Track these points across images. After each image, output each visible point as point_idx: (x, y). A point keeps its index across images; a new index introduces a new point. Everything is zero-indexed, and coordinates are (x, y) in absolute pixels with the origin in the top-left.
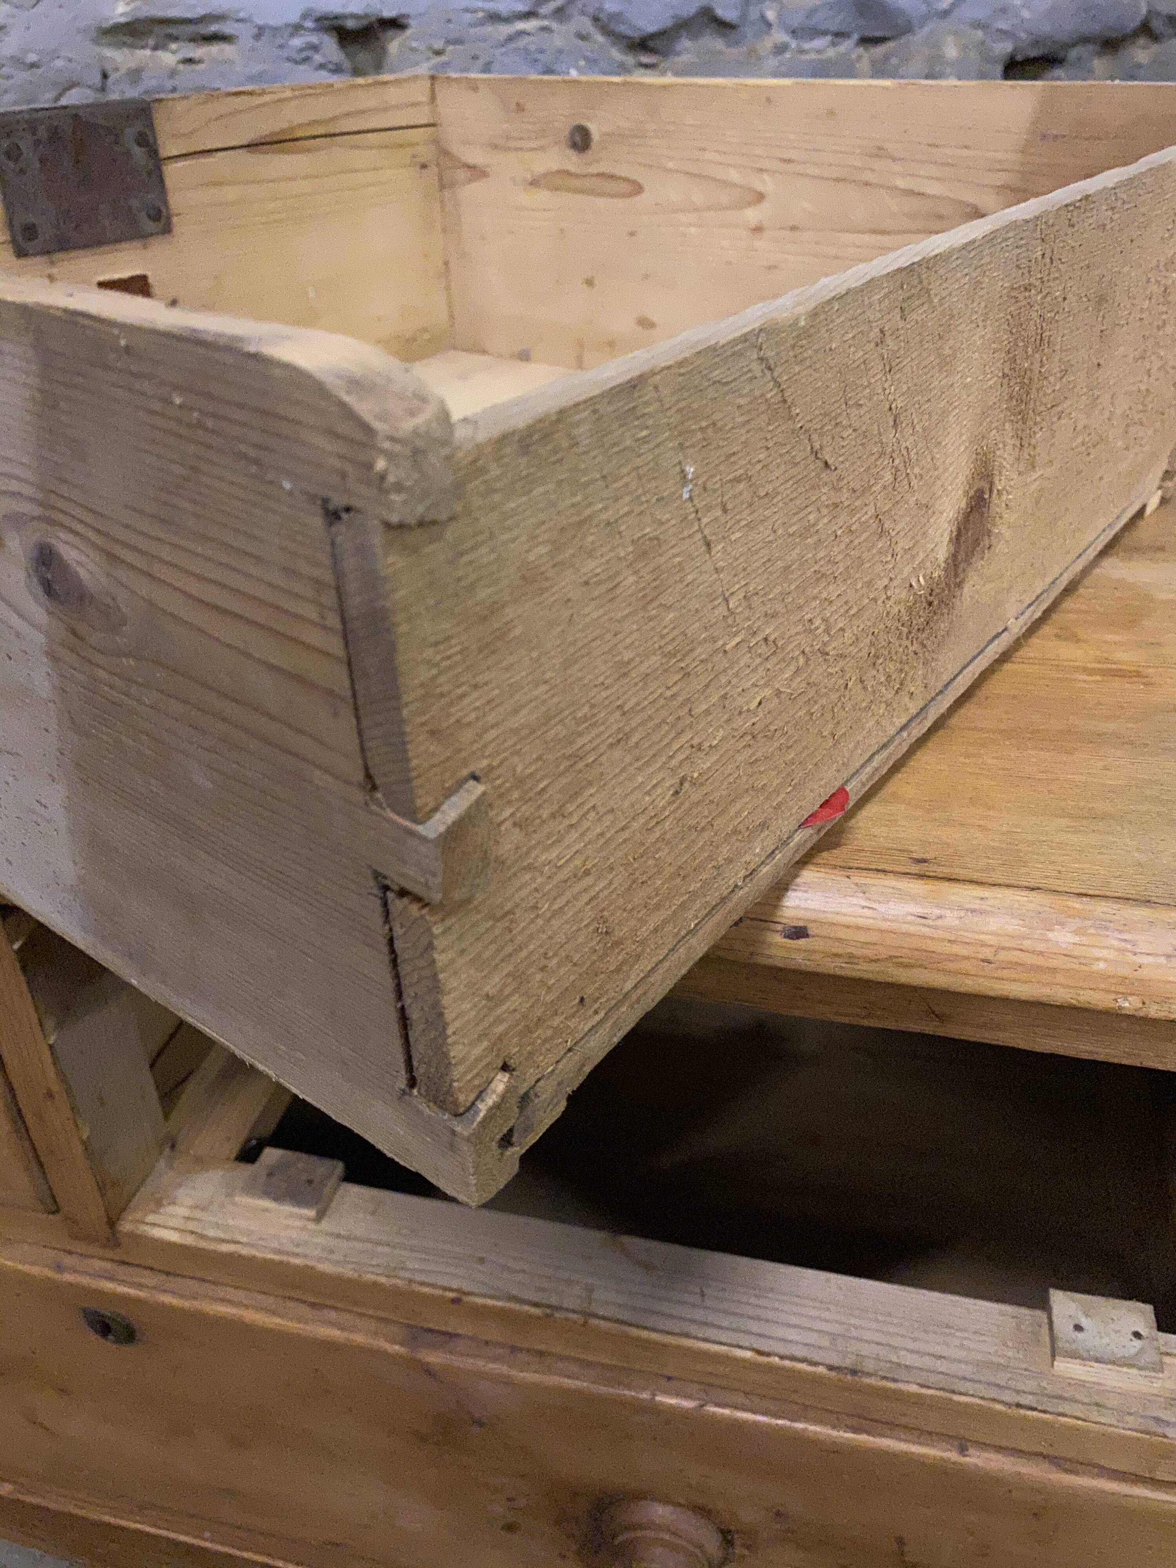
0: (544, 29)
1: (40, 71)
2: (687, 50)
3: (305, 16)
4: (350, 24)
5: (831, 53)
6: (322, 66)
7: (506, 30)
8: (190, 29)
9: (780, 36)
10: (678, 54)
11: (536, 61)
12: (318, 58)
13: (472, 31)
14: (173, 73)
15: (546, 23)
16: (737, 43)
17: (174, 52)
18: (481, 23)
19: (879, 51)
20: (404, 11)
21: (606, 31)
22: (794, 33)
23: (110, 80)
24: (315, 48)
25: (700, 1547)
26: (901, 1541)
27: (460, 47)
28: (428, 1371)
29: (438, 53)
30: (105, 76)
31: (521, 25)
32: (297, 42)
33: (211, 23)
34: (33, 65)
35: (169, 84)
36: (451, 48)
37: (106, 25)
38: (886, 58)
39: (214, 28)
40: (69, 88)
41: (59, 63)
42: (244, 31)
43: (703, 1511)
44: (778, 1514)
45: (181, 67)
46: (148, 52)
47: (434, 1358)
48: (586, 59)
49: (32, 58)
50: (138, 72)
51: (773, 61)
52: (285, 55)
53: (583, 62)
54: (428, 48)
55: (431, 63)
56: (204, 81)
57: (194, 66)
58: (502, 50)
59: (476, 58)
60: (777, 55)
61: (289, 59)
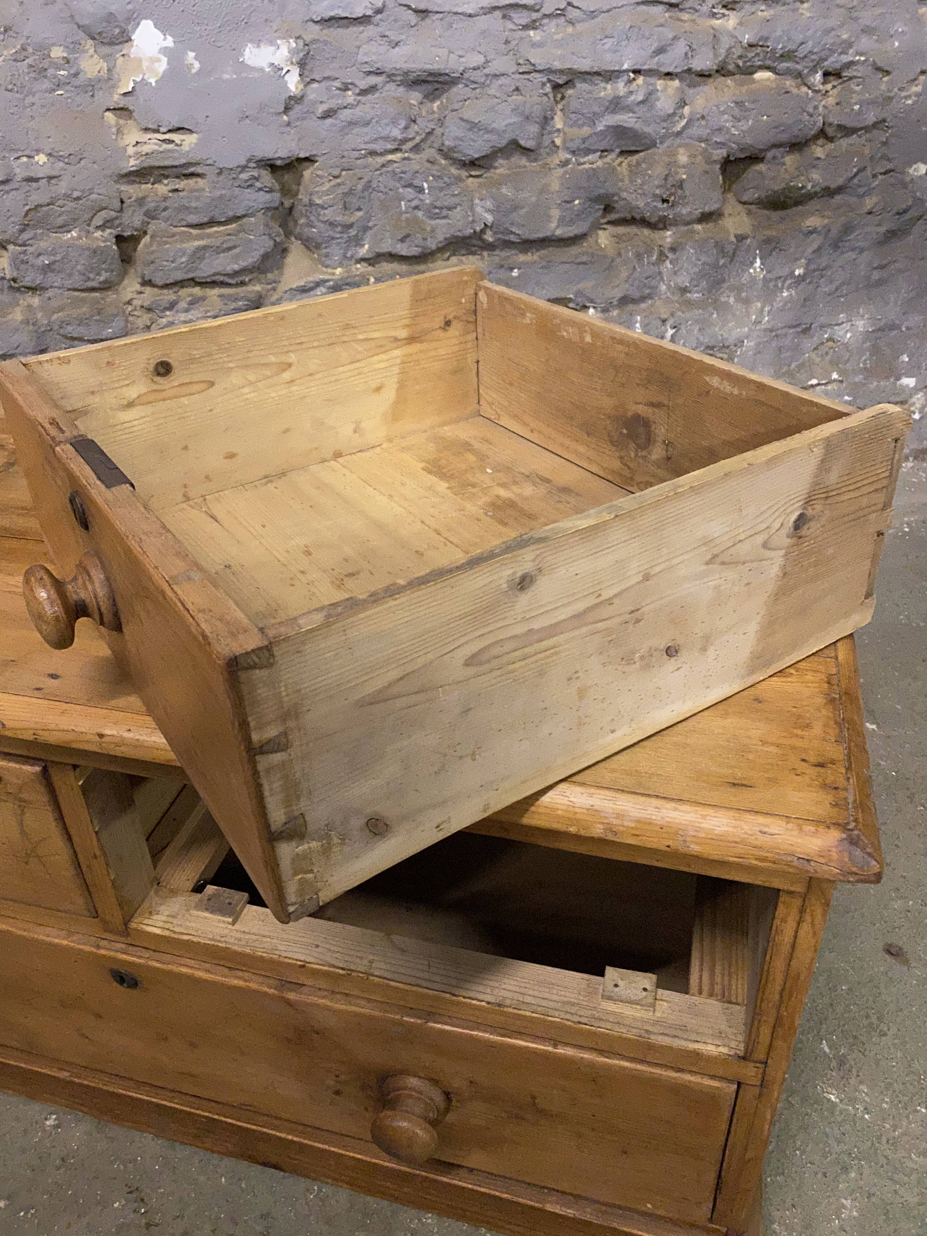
0: (405, 159)
1: (81, 202)
2: (503, 166)
3: (249, 160)
4: (279, 163)
5: (600, 163)
6: (260, 189)
7: (380, 160)
8: (175, 170)
9: (564, 155)
10: (496, 168)
11: (401, 178)
12: (258, 184)
13: (359, 162)
14: (165, 199)
15: (406, 155)
16: (536, 160)
17: (166, 185)
18: (365, 156)
19: (634, 159)
20: (314, 152)
21: (446, 157)
22: (573, 153)
23: (125, 205)
24: (257, 179)
25: (432, 1099)
26: (534, 1098)
27: (351, 172)
28: (289, 1003)
29: (335, 177)
30: (122, 202)
31: (390, 157)
32: (244, 176)
33: (188, 167)
34: (78, 199)
35: (162, 205)
36: (344, 173)
37: (124, 171)
38: (638, 164)
39: (192, 170)
40: (100, 211)
41: (94, 196)
42: (211, 172)
43: (435, 1082)
44: (471, 1082)
45: (170, 194)
46: (149, 186)
47: (292, 996)
48: (433, 176)
49: (76, 194)
50: (143, 198)
51: (561, 171)
52: (236, 184)
53: (431, 178)
54: (329, 174)
55: (332, 183)
56: (185, 202)
57: (181, 194)
58: (378, 172)
59: (360, 179)
60: (562, 167)
61: (239, 186)
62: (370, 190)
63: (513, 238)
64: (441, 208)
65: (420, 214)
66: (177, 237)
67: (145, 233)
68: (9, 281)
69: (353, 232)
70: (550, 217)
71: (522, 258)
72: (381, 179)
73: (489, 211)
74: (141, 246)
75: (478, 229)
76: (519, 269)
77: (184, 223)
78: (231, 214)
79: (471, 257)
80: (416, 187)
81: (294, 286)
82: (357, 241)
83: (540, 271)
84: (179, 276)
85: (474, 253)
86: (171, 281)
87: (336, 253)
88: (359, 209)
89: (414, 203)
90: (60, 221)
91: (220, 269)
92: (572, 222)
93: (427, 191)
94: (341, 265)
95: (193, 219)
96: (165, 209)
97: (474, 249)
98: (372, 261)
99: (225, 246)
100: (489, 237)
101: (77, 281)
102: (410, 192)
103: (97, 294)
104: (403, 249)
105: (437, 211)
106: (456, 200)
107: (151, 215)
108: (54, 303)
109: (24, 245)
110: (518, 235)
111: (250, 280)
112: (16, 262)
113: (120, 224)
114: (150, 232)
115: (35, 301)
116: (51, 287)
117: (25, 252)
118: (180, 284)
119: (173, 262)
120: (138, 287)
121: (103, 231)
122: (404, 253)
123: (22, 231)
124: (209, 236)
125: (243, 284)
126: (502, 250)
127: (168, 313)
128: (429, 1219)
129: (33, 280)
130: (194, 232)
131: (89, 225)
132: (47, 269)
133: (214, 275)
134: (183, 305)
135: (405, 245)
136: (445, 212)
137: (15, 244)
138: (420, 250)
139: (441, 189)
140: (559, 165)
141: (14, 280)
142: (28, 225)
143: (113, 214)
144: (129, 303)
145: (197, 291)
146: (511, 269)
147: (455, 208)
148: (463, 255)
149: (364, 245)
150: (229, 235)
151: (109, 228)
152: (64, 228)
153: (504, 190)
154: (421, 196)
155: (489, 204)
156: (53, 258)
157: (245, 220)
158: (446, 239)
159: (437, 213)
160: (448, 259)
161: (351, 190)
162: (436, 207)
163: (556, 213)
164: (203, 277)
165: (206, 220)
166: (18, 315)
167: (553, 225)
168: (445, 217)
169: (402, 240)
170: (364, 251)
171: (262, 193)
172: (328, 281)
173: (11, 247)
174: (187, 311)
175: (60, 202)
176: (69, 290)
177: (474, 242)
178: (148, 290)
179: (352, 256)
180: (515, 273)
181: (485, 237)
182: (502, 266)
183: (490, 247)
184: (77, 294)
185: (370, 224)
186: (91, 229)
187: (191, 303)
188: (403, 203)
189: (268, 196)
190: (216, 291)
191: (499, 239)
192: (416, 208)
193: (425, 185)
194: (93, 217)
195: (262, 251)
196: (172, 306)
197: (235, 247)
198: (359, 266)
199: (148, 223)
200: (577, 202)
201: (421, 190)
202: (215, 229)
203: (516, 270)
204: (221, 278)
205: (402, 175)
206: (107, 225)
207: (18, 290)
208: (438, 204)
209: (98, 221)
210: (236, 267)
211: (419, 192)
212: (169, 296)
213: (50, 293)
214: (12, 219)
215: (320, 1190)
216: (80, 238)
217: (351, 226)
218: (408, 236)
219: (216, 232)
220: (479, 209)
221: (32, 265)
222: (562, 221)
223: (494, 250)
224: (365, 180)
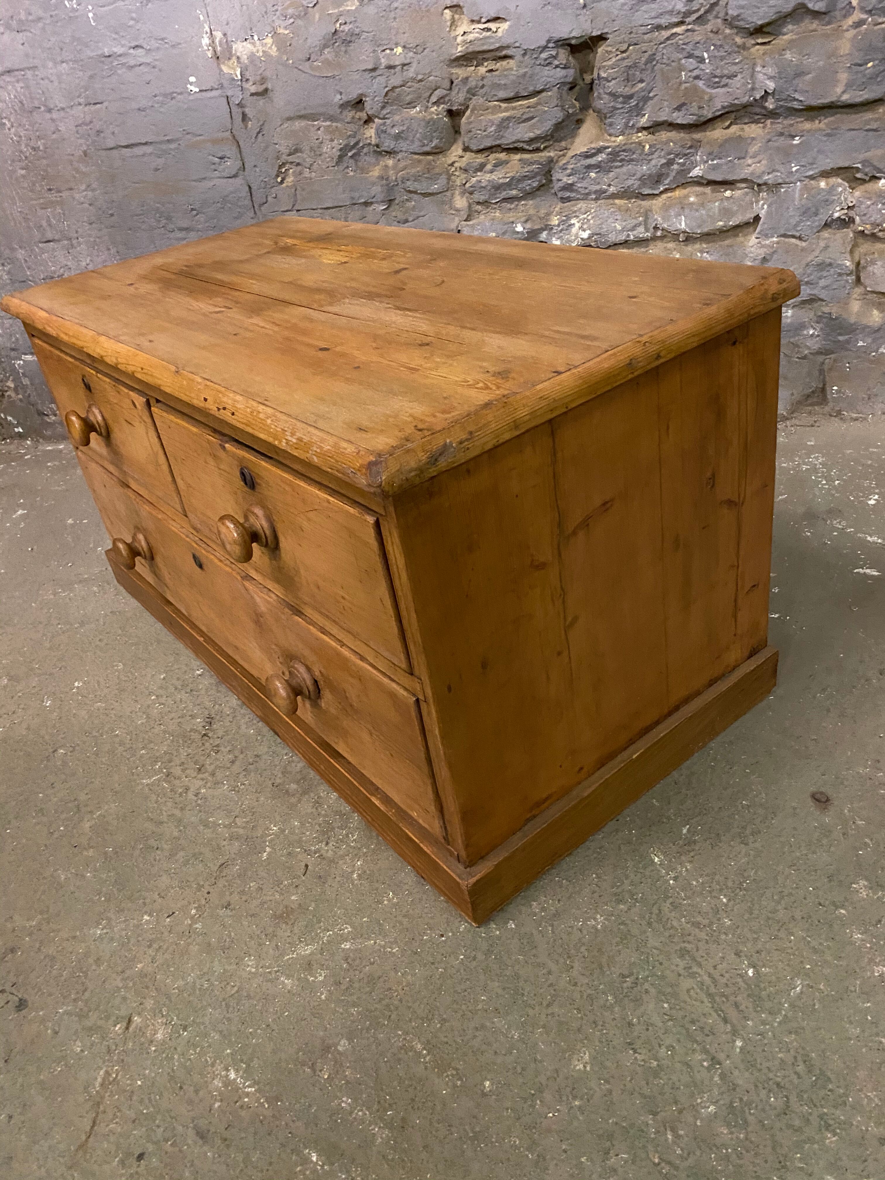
0: (688, 30)
1: (423, 83)
2: (791, 31)
3: (549, 41)
4: (573, 42)
6: (557, 67)
7: (665, 34)
8: (493, 54)
9: (857, 16)
10: (784, 35)
11: (684, 49)
12: (556, 62)
13: (646, 37)
14: (483, 78)
15: (690, 27)
16: (829, 23)
17: (485, 67)
18: (651, 31)
20: (605, 31)
21: (732, 27)
22: (870, 12)
23: (453, 85)
24: (555, 57)
27: (638, 46)
29: (622, 52)
30: (452, 82)
31: (675, 30)
32: (544, 55)
33: (502, 51)
34: (421, 81)
35: (480, 84)
36: (631, 47)
37: (454, 57)
39: (504, 53)
40: (436, 90)
41: (431, 78)
42: (517, 53)
44: (323, 674)
45: (487, 74)
46: (473, 68)
48: (715, 46)
49: (420, 77)
50: (467, 78)
51: (852, 32)
52: (538, 63)
53: (712, 48)
54: (617, 50)
55: (618, 58)
56: (496, 81)
57: (494, 73)
58: (662, 46)
59: (645, 52)
60: (856, 27)
61: (540, 65)
62: (654, 63)
63: (796, 105)
64: (721, 77)
65: (700, 83)
66: (490, 110)
67: (467, 107)
68: (374, 146)
69: (633, 102)
70: (838, 81)
71: (807, 125)
72: (665, 51)
73: (770, 78)
74: (464, 120)
75: (758, 97)
76: (802, 136)
77: (496, 98)
78: (531, 89)
79: (753, 126)
80: (697, 57)
81: (578, 152)
82: (638, 111)
83: (825, 139)
84: (488, 143)
85: (757, 122)
86: (482, 147)
87: (619, 122)
88: (642, 81)
89: (696, 73)
90: (408, 99)
91: (519, 137)
92: (863, 86)
93: (707, 61)
94: (622, 133)
95: (502, 94)
96: (483, 86)
97: (757, 117)
98: (651, 130)
99: (524, 117)
100: (770, 104)
101: (416, 147)
102: (692, 63)
103: (430, 158)
104: (680, 118)
105: (717, 80)
106: (735, 68)
107: (472, 93)
108: (402, 164)
109: (384, 118)
110: (801, 101)
111: (545, 148)
112: (380, 132)
113: (450, 100)
114: (471, 107)
115: (390, 162)
116: (401, 151)
117: (384, 124)
118: (490, 149)
119: (485, 131)
120: (460, 152)
121: (438, 106)
122: (679, 121)
123: (383, 108)
124: (514, 108)
125: (538, 150)
126: (786, 118)
127: (479, 174)
128: (334, 795)
129: (389, 146)
130: (504, 105)
131: (428, 102)
132: (398, 137)
133: (514, 142)
134: (489, 167)
135: (681, 114)
136: (725, 81)
137: (380, 118)
138: (695, 118)
139: (722, 58)
140: (851, 26)
141: (377, 146)
142: (387, 103)
143: (445, 92)
144: (452, 164)
145: (503, 156)
146: (793, 137)
147: (736, 76)
148: (746, 124)
149: (644, 115)
150: (528, 107)
151: (443, 103)
152: (411, 104)
153: (788, 55)
154: (702, 66)
155: (770, 71)
156: (401, 128)
157: (544, 94)
158: (723, 107)
159: (716, 82)
160: (728, 127)
161: (635, 63)
162: (716, 77)
163: (843, 77)
164: (507, 144)
165: (512, 95)
166: (376, 172)
167: (839, 90)
168: (726, 85)
169: (679, 108)
170: (644, 121)
171: (558, 69)
172: (608, 147)
173: (376, 120)
174: (491, 172)
175: (409, 84)
176: (412, 153)
177: (758, 110)
178: (468, 155)
179: (633, 125)
180: (797, 141)
181: (767, 104)
182: (781, 134)
183: (773, 115)
184: (416, 157)
185: (651, 95)
186: (430, 105)
187: (496, 166)
188: (683, 73)
189: (563, 72)
190: (518, 156)
191: (782, 106)
192: (697, 77)
193: (706, 55)
194: (431, 95)
195: (554, 121)
196: (481, 168)
197: (532, 118)
198: (640, 134)
199: (471, 99)
200: (870, 64)
201: (702, 60)
202: (520, 103)
203: (797, 138)
204: (521, 145)
205: (684, 46)
206: (442, 101)
207: (380, 153)
208: (718, 72)
209: (434, 99)
210: (532, 135)
211: (700, 62)
212: (480, 159)
213: (400, 156)
214: (376, 99)
215: (292, 757)
216: (420, 111)
217: (631, 97)
218: (684, 104)
219: (521, 105)
220: (760, 76)
221: (389, 134)
222: (849, 86)
223: (779, 118)
224: (650, 53)
